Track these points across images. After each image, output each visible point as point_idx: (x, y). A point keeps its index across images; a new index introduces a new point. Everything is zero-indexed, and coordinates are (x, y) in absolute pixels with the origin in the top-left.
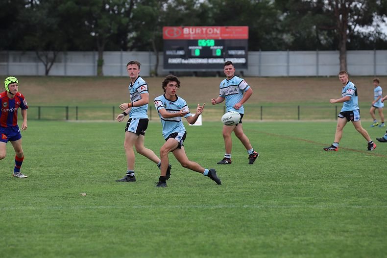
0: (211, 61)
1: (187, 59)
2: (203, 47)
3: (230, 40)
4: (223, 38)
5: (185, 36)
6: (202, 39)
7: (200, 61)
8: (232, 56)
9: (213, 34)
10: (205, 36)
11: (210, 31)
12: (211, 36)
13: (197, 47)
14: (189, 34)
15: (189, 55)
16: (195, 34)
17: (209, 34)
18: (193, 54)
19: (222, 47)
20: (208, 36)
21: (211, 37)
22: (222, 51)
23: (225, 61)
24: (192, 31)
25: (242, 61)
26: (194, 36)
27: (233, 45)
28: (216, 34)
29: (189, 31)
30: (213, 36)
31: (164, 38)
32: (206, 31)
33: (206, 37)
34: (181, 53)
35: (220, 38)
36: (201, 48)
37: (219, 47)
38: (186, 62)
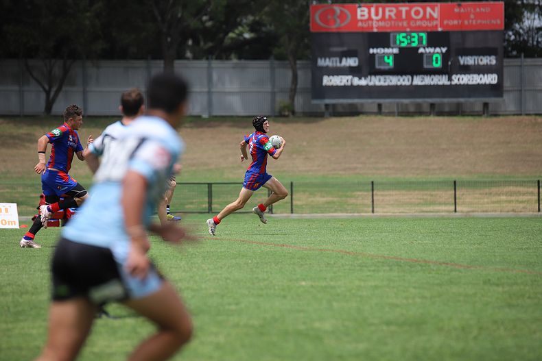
0: (418, 81)
1: (366, 77)
2: (401, 49)
3: (463, 34)
4: (446, 30)
5: (360, 24)
6: (400, 32)
7: (394, 81)
8: (466, 70)
9: (424, 18)
10: (405, 24)
11: (417, 13)
12: (418, 23)
13: (387, 50)
14: (370, 19)
15: (369, 67)
16: (383, 19)
17: (416, 20)
18: (377, 66)
19: (444, 50)
20: (412, 24)
21: (420, 27)
22: (445, 57)
23: (450, 79)
24: (377, 14)
25: (491, 79)
26: (382, 24)
27: (470, 44)
28: (432, 18)
29: (369, 13)
30: (425, 24)
31: (312, 30)
32: (408, 13)
33: (409, 27)
34: (352, 62)
35: (440, 29)
36: (396, 51)
37: (438, 50)
38: (363, 82)
